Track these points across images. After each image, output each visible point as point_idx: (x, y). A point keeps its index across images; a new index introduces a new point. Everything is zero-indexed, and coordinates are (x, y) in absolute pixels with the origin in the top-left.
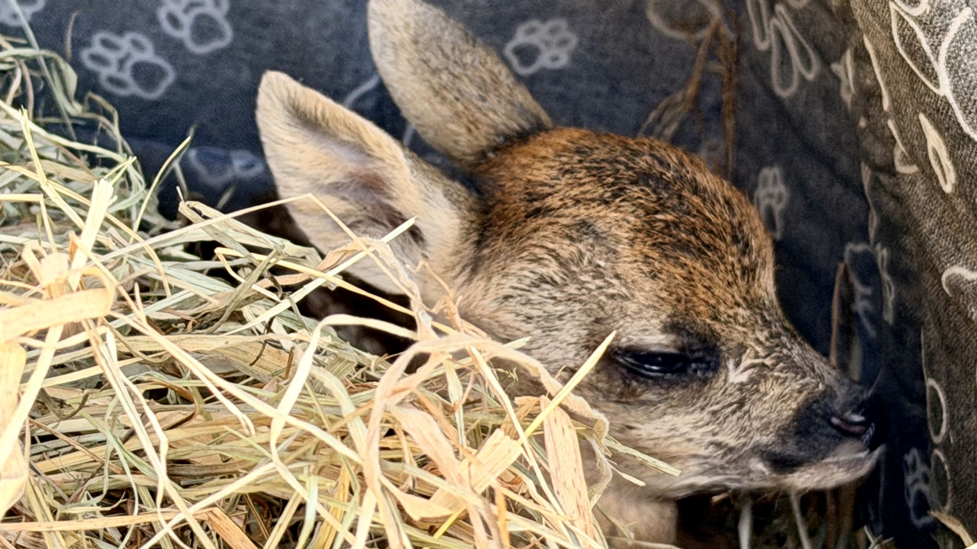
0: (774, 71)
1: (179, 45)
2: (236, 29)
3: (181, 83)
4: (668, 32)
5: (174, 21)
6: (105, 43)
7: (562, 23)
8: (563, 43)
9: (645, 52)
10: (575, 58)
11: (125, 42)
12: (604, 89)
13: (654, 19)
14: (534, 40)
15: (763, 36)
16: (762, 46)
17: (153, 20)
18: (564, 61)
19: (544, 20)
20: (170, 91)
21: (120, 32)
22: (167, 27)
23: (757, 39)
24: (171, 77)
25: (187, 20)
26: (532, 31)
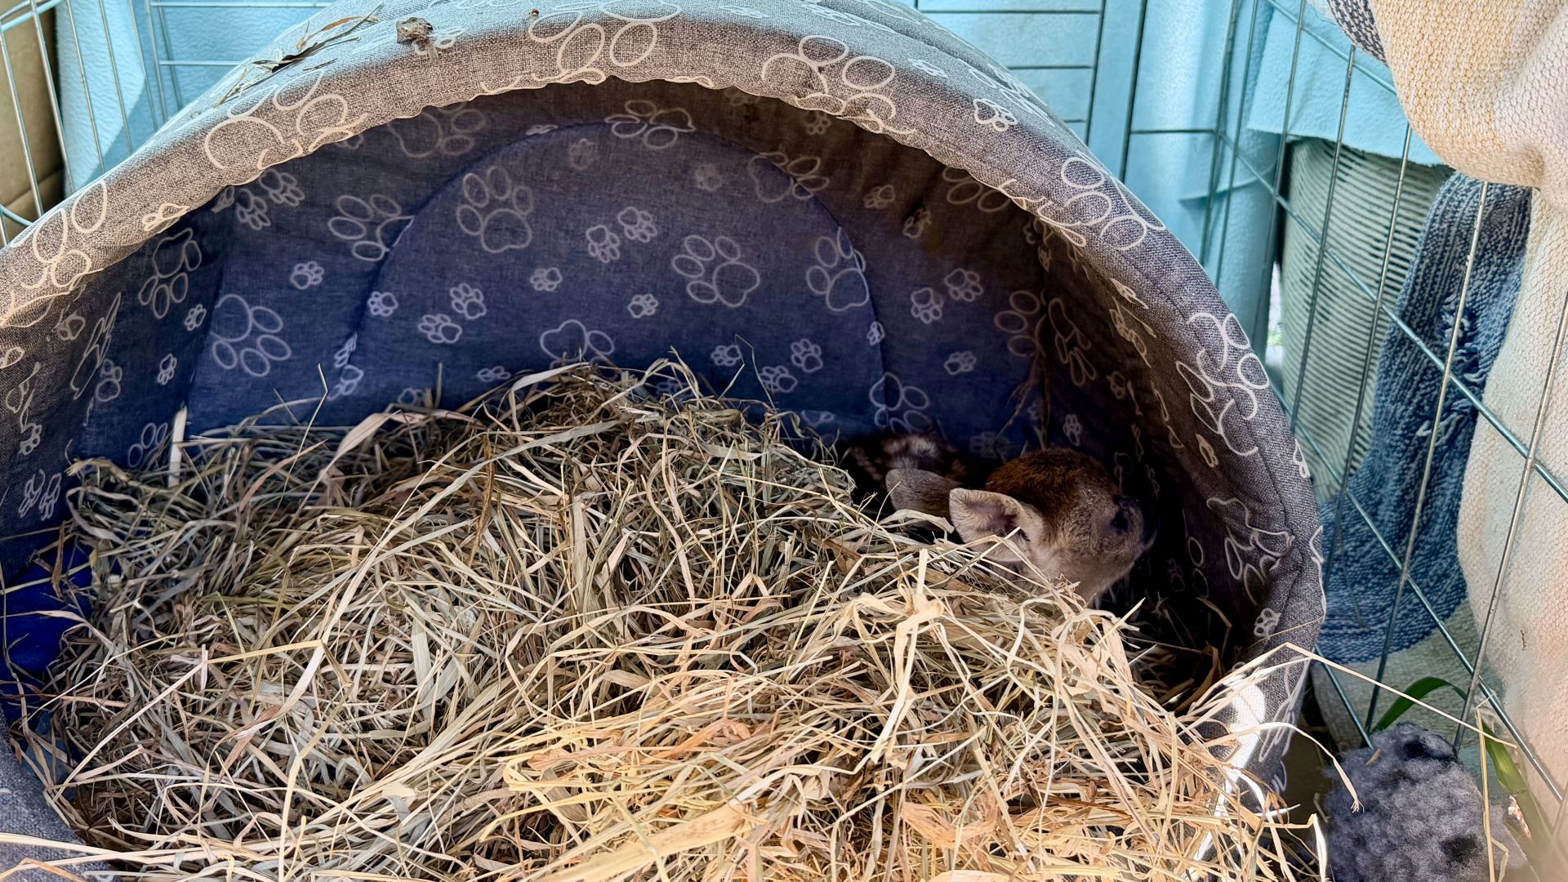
0: (1072, 373)
1: (800, 370)
2: (824, 362)
3: (800, 385)
4: (1018, 355)
5: (798, 360)
6: (768, 371)
7: (970, 353)
8: (971, 361)
9: (1007, 363)
10: (975, 367)
11: (776, 370)
12: (989, 379)
13: (1011, 349)
14: (957, 360)
15: (1064, 357)
16: (1066, 362)
17: (789, 360)
18: (971, 368)
19: (961, 352)
20: (795, 389)
21: (774, 366)
22: (794, 362)
23: (1061, 359)
24: (796, 383)
25: (803, 359)
26: (956, 357)
